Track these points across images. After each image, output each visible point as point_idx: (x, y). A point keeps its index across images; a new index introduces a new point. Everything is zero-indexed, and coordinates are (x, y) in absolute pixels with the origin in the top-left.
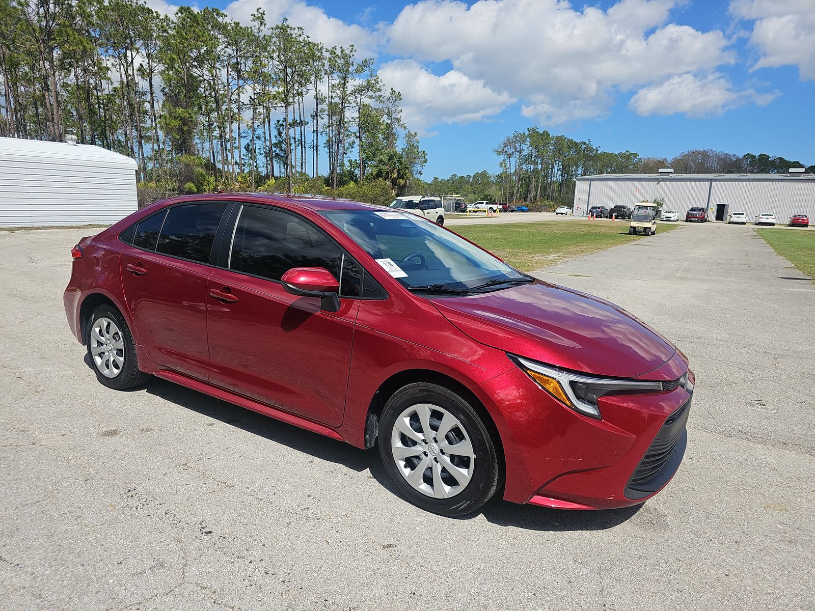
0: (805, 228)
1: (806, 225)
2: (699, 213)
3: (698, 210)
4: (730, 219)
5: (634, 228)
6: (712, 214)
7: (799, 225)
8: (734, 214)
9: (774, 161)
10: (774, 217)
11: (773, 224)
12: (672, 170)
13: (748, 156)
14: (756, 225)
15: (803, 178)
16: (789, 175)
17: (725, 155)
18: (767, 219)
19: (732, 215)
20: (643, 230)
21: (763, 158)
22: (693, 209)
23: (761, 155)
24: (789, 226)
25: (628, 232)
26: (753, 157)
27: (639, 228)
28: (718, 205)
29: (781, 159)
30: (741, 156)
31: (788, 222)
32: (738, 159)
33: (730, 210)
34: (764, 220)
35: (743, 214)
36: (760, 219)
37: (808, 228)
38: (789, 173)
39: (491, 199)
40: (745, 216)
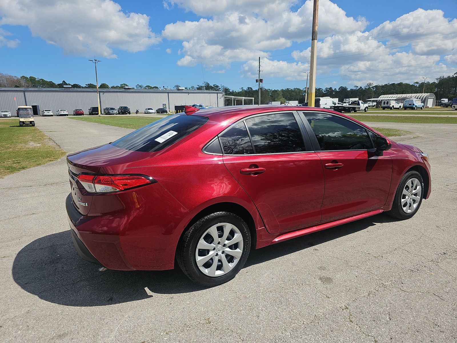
0: (82, 116)
1: (83, 114)
4: (42, 114)
5: (23, 122)
7: (79, 114)
8: (45, 111)
9: (39, 81)
10: (66, 111)
11: (68, 115)
13: (24, 77)
14: (59, 116)
15: (72, 90)
16: (64, 89)
17: (9, 76)
18: (64, 112)
20: (29, 123)
21: (32, 79)
23: (30, 77)
24: (74, 115)
26: (26, 78)
27: (27, 122)
28: (33, 106)
30: (19, 77)
31: (73, 113)
32: (18, 79)
33: (41, 108)
34: (62, 113)
35: (50, 111)
36: (60, 113)
37: (85, 116)
38: (64, 88)
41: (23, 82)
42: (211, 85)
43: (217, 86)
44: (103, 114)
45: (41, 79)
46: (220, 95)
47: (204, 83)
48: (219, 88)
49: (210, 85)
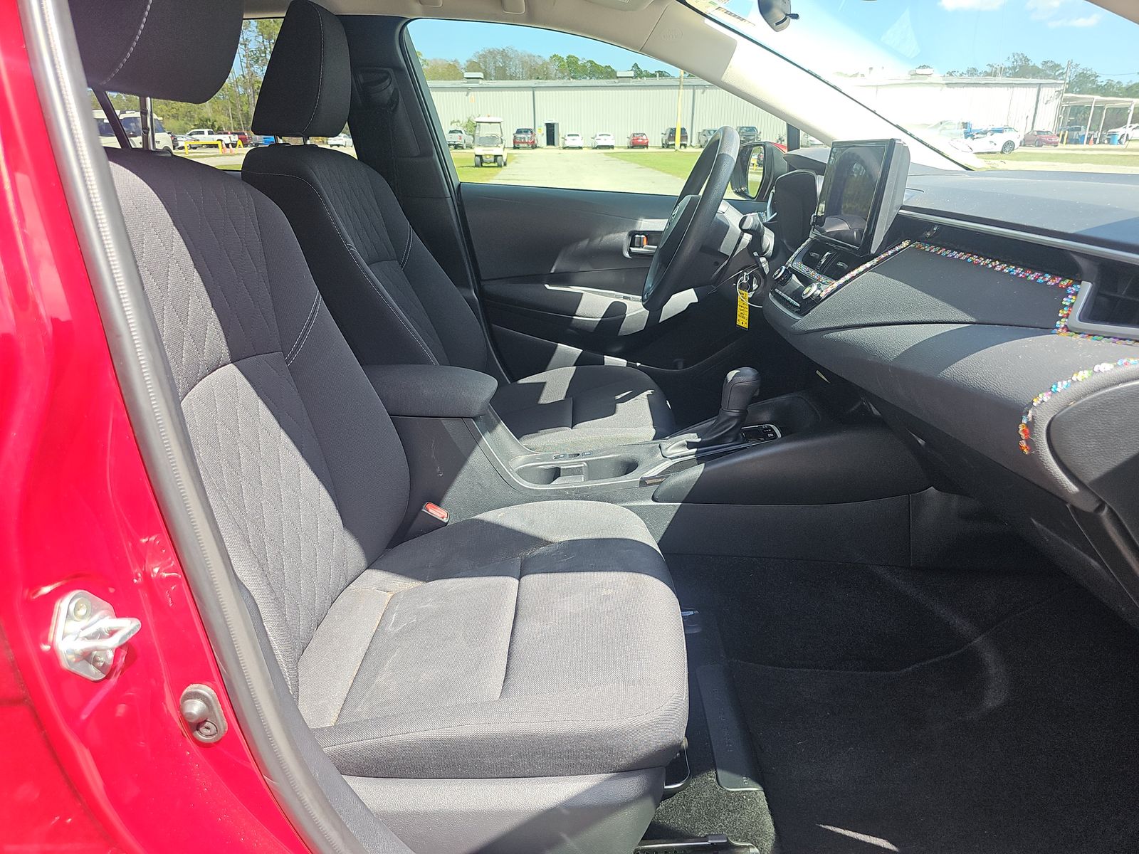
0: (645, 150)
1: (647, 146)
2: (527, 137)
3: (525, 132)
4: (564, 143)
5: (480, 156)
6: (541, 138)
7: (640, 146)
8: (569, 135)
9: (584, 65)
10: (611, 137)
11: (612, 147)
12: (481, 75)
13: (555, 57)
14: (593, 148)
15: (633, 83)
16: (616, 81)
18: (604, 140)
19: (567, 137)
20: (492, 159)
21: (572, 61)
22: (519, 131)
23: (569, 57)
24: (628, 148)
25: (474, 165)
26: (561, 59)
27: (488, 157)
28: (547, 125)
29: (591, 62)
31: (626, 142)
32: (544, 63)
33: (561, 132)
34: (600, 143)
35: (578, 135)
36: (598, 141)
37: (650, 149)
39: (213, 126)
40: (580, 137)
41: (553, 68)
42: (1036, 61)
43: (1056, 67)
44: (693, 147)
45: (590, 61)
46: (1047, 92)
47: (1011, 56)
48: (1061, 71)
49: (1031, 64)
